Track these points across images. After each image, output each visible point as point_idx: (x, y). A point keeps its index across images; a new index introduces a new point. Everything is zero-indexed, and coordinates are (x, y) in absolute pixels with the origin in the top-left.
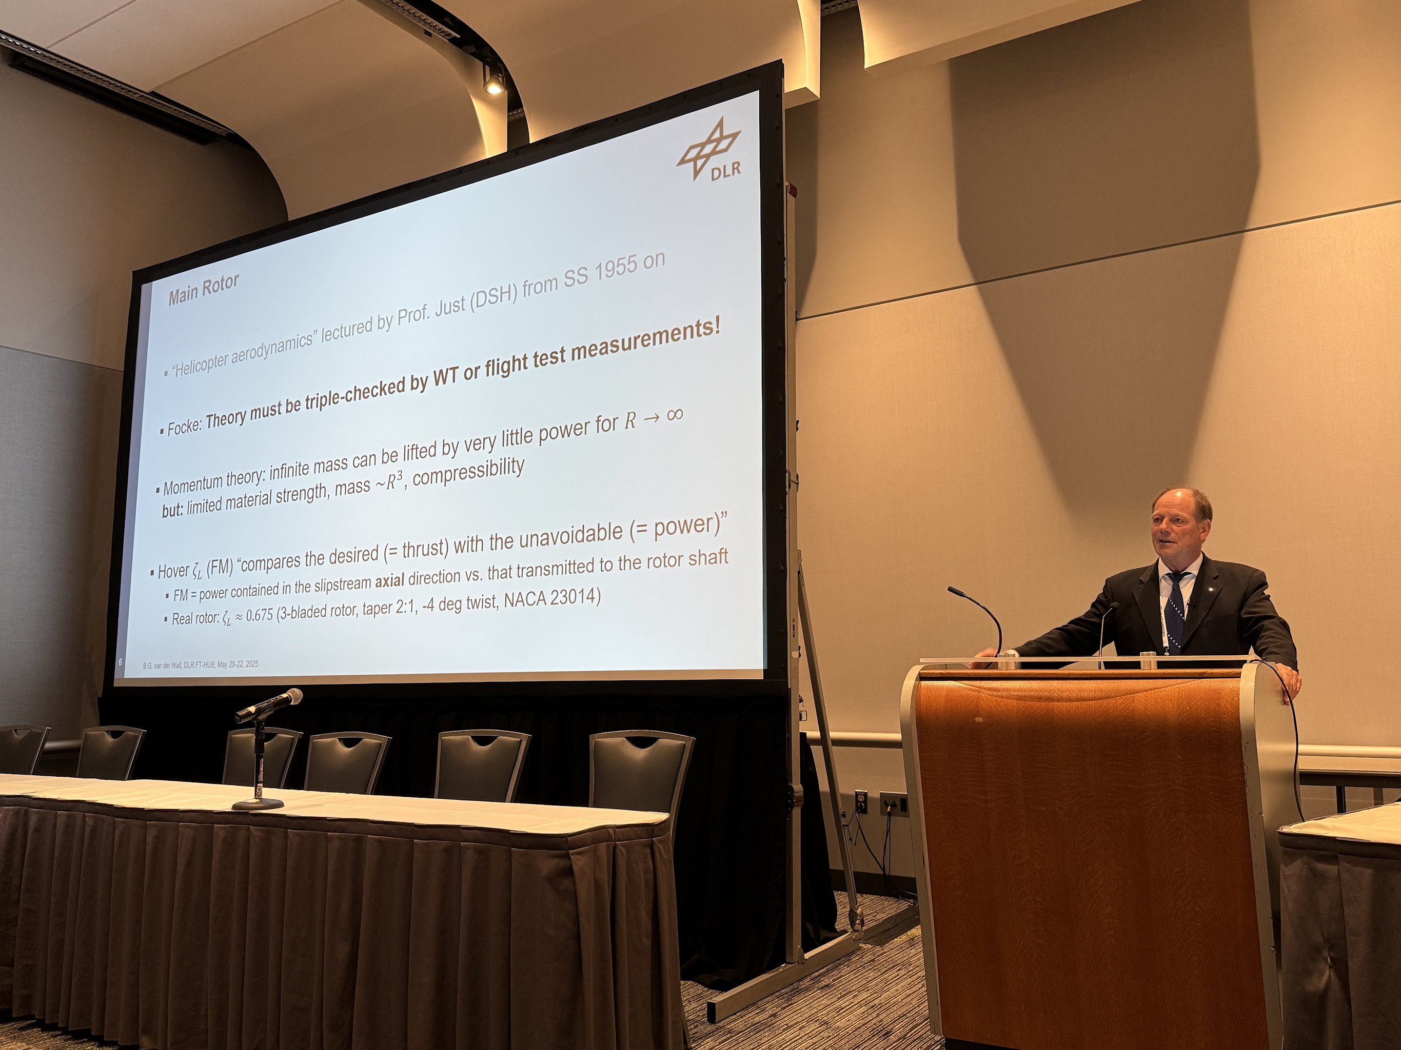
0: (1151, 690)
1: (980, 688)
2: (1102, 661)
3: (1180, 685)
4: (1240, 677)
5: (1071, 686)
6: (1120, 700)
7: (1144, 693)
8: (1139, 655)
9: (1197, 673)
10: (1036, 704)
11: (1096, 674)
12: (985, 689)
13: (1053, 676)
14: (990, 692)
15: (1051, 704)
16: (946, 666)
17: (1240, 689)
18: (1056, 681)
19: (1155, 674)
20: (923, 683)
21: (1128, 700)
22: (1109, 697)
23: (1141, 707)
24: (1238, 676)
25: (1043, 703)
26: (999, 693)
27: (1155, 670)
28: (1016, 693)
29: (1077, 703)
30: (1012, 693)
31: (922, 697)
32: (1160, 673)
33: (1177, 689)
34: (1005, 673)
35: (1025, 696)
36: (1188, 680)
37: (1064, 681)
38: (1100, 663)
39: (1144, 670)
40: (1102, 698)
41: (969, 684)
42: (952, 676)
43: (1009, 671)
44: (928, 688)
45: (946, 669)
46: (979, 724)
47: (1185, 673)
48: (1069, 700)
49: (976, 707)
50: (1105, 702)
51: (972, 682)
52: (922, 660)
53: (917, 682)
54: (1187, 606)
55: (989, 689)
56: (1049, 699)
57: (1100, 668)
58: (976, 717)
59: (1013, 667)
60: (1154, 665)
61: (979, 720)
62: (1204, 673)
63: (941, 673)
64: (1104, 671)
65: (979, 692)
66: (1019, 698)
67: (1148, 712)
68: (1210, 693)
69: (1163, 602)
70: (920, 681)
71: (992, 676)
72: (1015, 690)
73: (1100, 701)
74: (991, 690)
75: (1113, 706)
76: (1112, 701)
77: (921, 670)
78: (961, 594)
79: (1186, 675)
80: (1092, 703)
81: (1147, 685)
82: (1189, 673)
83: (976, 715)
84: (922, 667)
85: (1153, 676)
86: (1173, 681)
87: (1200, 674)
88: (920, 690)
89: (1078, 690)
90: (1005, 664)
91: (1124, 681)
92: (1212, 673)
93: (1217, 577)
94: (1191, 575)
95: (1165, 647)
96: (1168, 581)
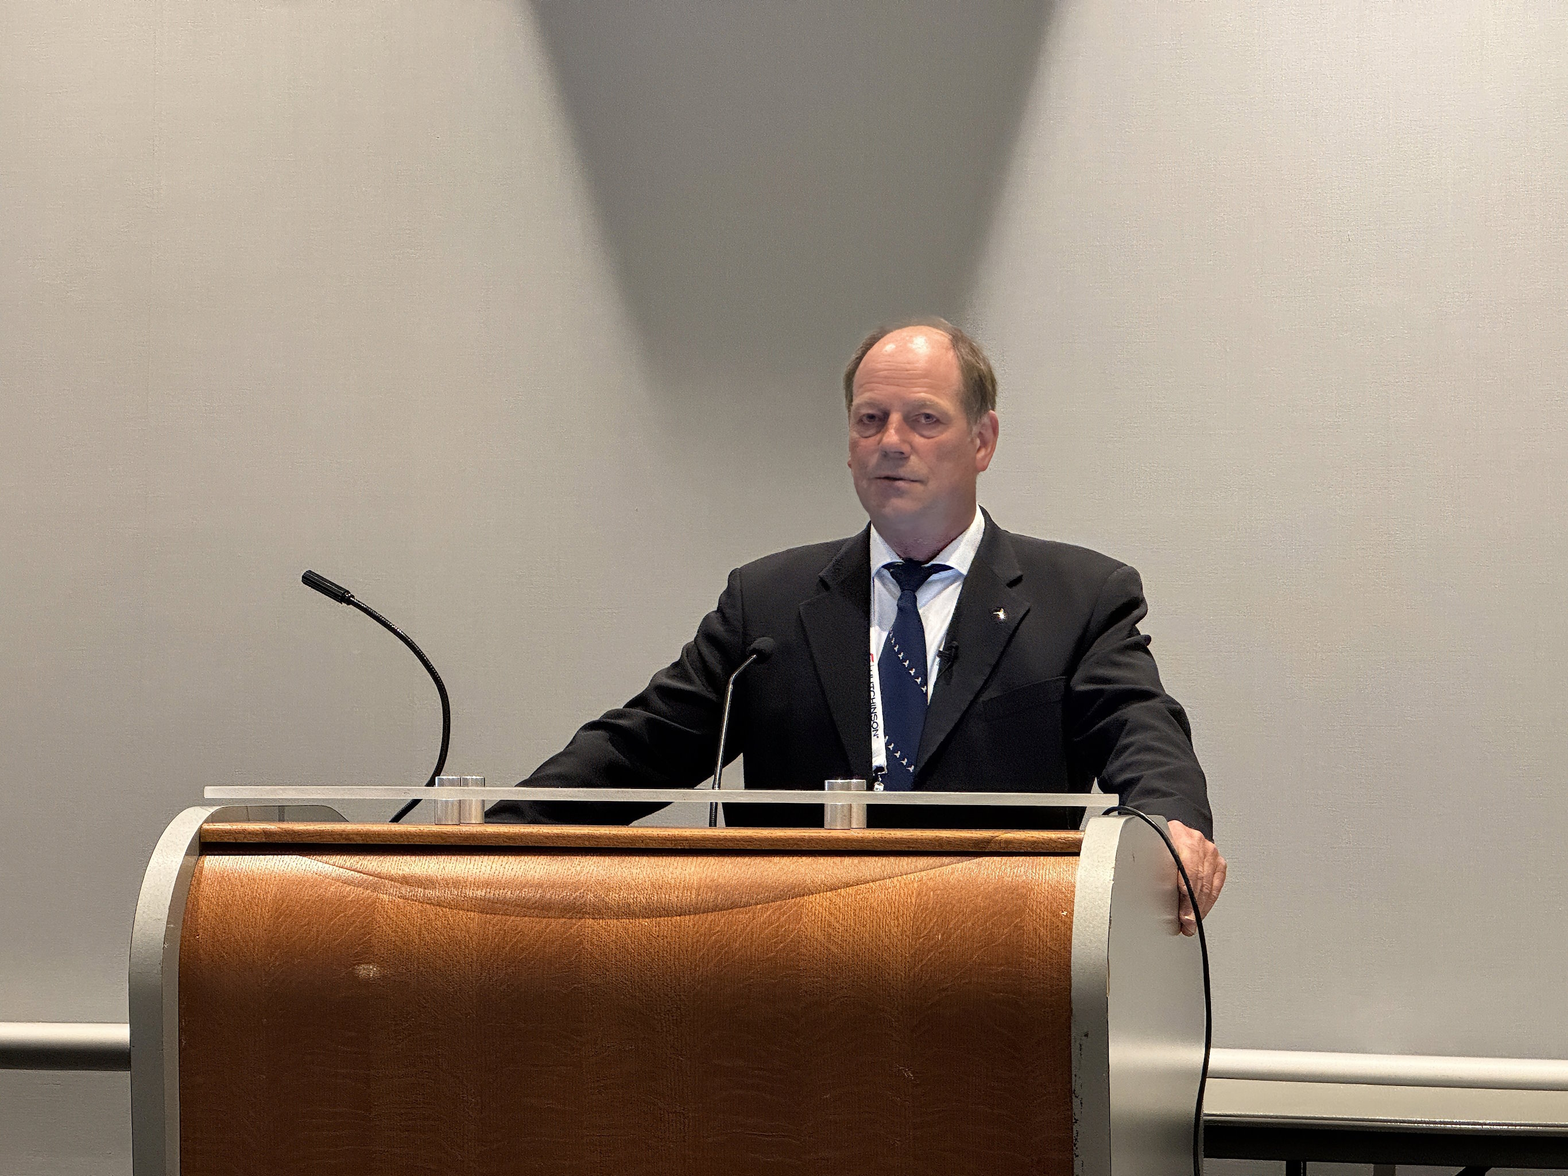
0: (848, 885)
1: (379, 876)
2: (720, 802)
3: (923, 873)
4: (1078, 854)
5: (634, 871)
6: (764, 914)
7: (829, 894)
8: (823, 789)
9: (969, 840)
10: (530, 925)
11: (704, 839)
12: (391, 879)
13: (587, 844)
14: (405, 890)
15: (577, 924)
16: (281, 812)
17: (1078, 885)
18: (595, 859)
19: (862, 840)
20: (212, 863)
21: (785, 913)
22: (734, 906)
23: (819, 934)
24: (1073, 850)
25: (554, 923)
26: (430, 893)
27: (859, 831)
28: (480, 893)
29: (646, 922)
30: (470, 893)
31: (203, 903)
32: (875, 840)
33: (916, 885)
34: (453, 835)
35: (505, 902)
36: (946, 860)
37: (617, 860)
38: (714, 807)
39: (832, 831)
40: (716, 908)
41: (348, 864)
42: (298, 840)
43: (464, 829)
44: (223, 878)
45: (282, 820)
46: (367, 983)
47: (940, 841)
48: (626, 911)
49: (365, 935)
50: (721, 919)
51: (357, 858)
52: (210, 792)
53: (193, 859)
54: (938, 659)
55: (405, 880)
56: (574, 910)
57: (713, 823)
58: (359, 964)
59: (476, 815)
60: (859, 817)
61: (369, 971)
62: (988, 841)
63: (266, 833)
64: (723, 832)
65: (375, 888)
66: (489, 907)
67: (834, 949)
68: (998, 897)
69: (878, 638)
70: (201, 855)
71: (417, 841)
72: (477, 884)
73: (711, 917)
74: (407, 883)
75: (744, 929)
76: (742, 917)
77: (206, 821)
78: (342, 596)
79: (941, 845)
80: (687, 920)
81: (836, 871)
82: (949, 841)
83: (362, 958)
84: (207, 812)
85: (856, 847)
86: (905, 862)
87: (977, 842)
88: (199, 883)
89: (653, 885)
90: (456, 807)
91: (776, 859)
92: (1008, 842)
93: (1018, 581)
94: (950, 572)
95: (880, 769)
96: (891, 586)
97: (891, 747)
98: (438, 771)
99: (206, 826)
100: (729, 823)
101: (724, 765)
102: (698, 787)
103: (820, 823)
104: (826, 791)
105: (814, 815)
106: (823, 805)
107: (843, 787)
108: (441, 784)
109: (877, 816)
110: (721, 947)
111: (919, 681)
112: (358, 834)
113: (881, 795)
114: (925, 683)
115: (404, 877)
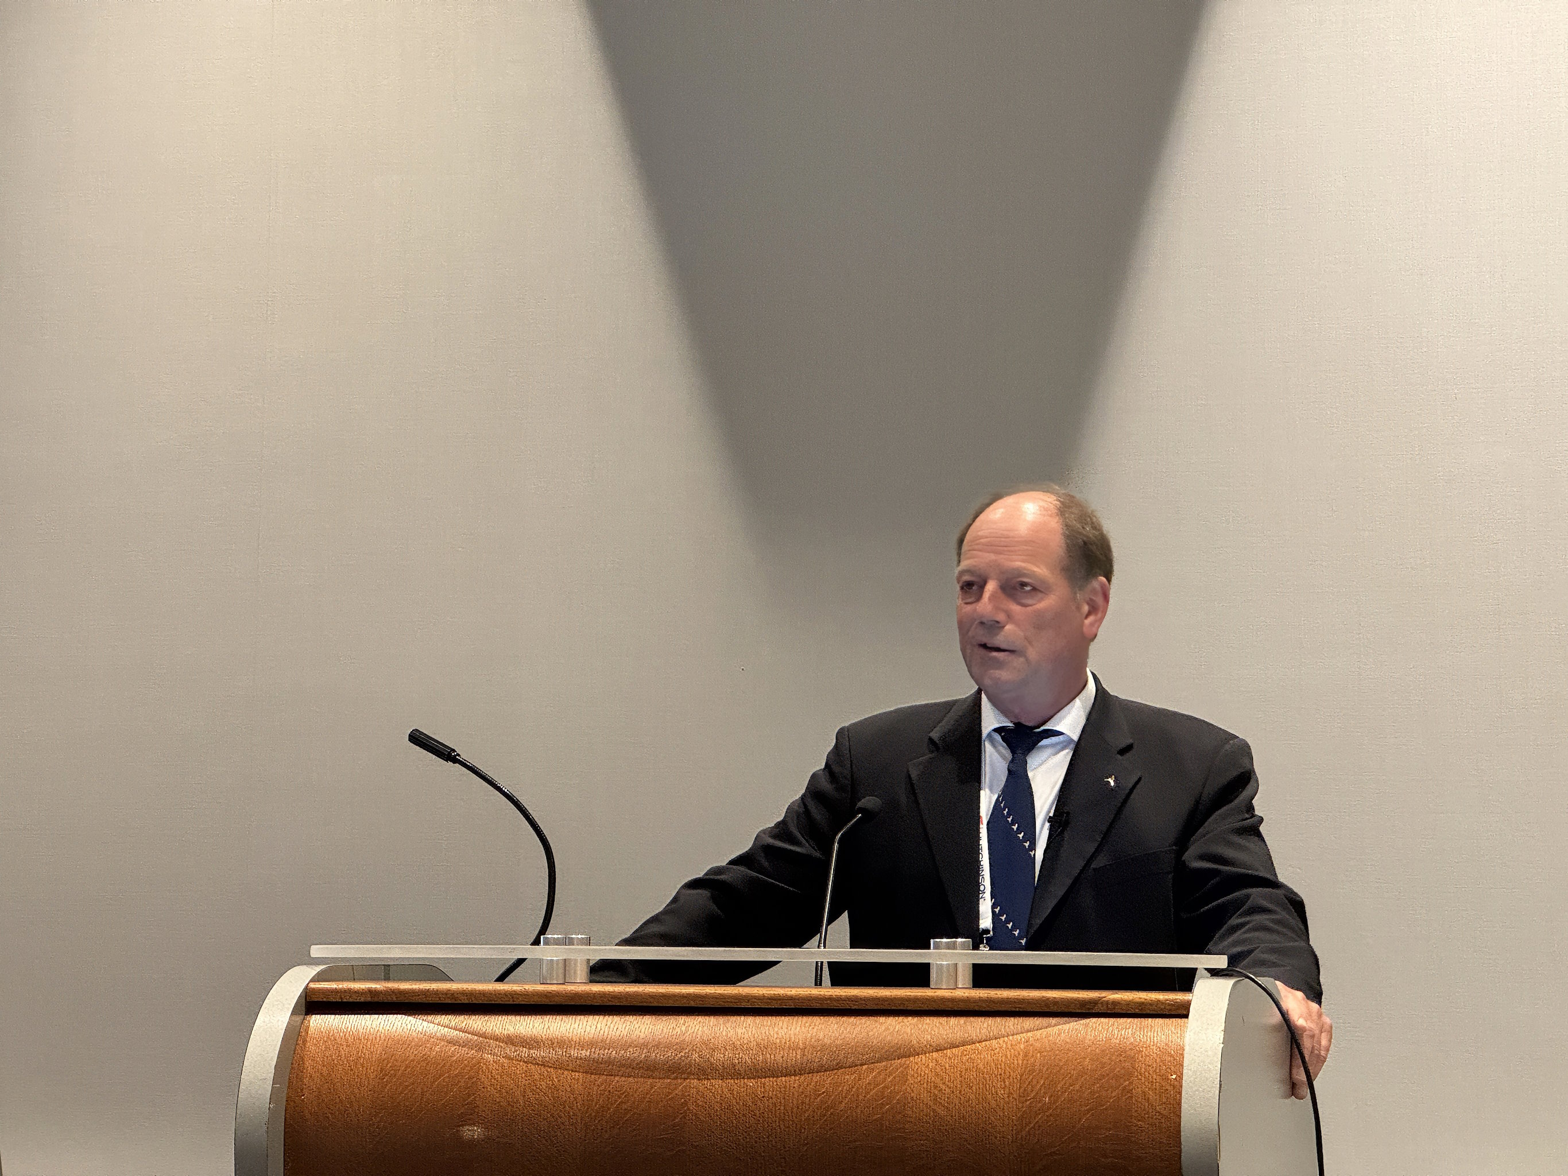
0: (953, 1046)
1: (483, 1035)
2: (825, 961)
3: (1029, 1034)
4: (1186, 1016)
5: (740, 1031)
6: (868, 1075)
7: (935, 1055)
8: (929, 948)
9: (1077, 1001)
10: (637, 1086)
11: (810, 999)
12: (496, 1038)
13: (692, 1004)
14: (510, 1050)
15: (682, 1085)
16: (386, 970)
17: (1187, 1048)
18: (700, 1019)
19: (967, 1000)
20: (319, 1022)
21: (891, 1074)
22: (839, 1067)
23: (924, 1095)
24: (1181, 1012)
25: (659, 1084)
26: (534, 1053)
27: (965, 991)
28: (585, 1053)
29: (751, 1083)
30: (574, 1053)
31: (308, 1063)
32: (980, 1000)
33: (1022, 1046)
34: (558, 994)
35: (609, 1062)
36: (1053, 1021)
37: (721, 1019)
38: (819, 967)
39: (938, 990)
40: (822, 1069)
41: (453, 1023)
42: (402, 999)
43: (570, 988)
44: (329, 1039)
45: (387, 979)
46: (472, 1144)
47: (1046, 1001)
48: (732, 1072)
49: (469, 1096)
50: (827, 1080)
51: (462, 1018)
52: (317, 951)
53: (298, 1019)
54: (1047, 825)
55: (510, 1040)
56: (677, 1070)
57: (818, 982)
58: (463, 1125)
59: (581, 973)
60: (965, 977)
61: (473, 1132)
62: (1094, 1002)
63: (370, 991)
64: (828, 991)
65: (480, 1048)
66: (594, 1067)
67: (942, 1112)
68: (1105, 1060)
69: (987, 800)
70: (307, 1013)
71: (520, 1001)
72: (582, 1045)
73: (816, 1077)
74: (513, 1044)
75: (850, 1089)
76: (848, 1077)
77: (311, 981)
78: (448, 755)
79: (1047, 1005)
80: (793, 1082)
81: (942, 1032)
82: (1055, 1002)
83: (465, 1119)
84: (313, 971)
85: (962, 1006)
86: (1011, 1023)
87: (1083, 1003)
88: (305, 1042)
89: (758, 1044)
90: (561, 965)
91: (882, 1019)
92: (1115, 1003)
93: (1129, 748)
94: (1061, 737)
95: (987, 931)
96: (1001, 748)
97: (997, 910)
98: (543, 930)
99: (312, 985)
100: (835, 982)
101: (829, 922)
102: (805, 946)
103: (925, 983)
104: (932, 950)
105: (919, 975)
106: (929, 964)
107: (949, 946)
108: (546, 943)
109: (983, 975)
110: (827, 1109)
111: (1027, 844)
112: (463, 993)
113: (987, 955)
114: (1033, 847)
115: (508, 1036)
